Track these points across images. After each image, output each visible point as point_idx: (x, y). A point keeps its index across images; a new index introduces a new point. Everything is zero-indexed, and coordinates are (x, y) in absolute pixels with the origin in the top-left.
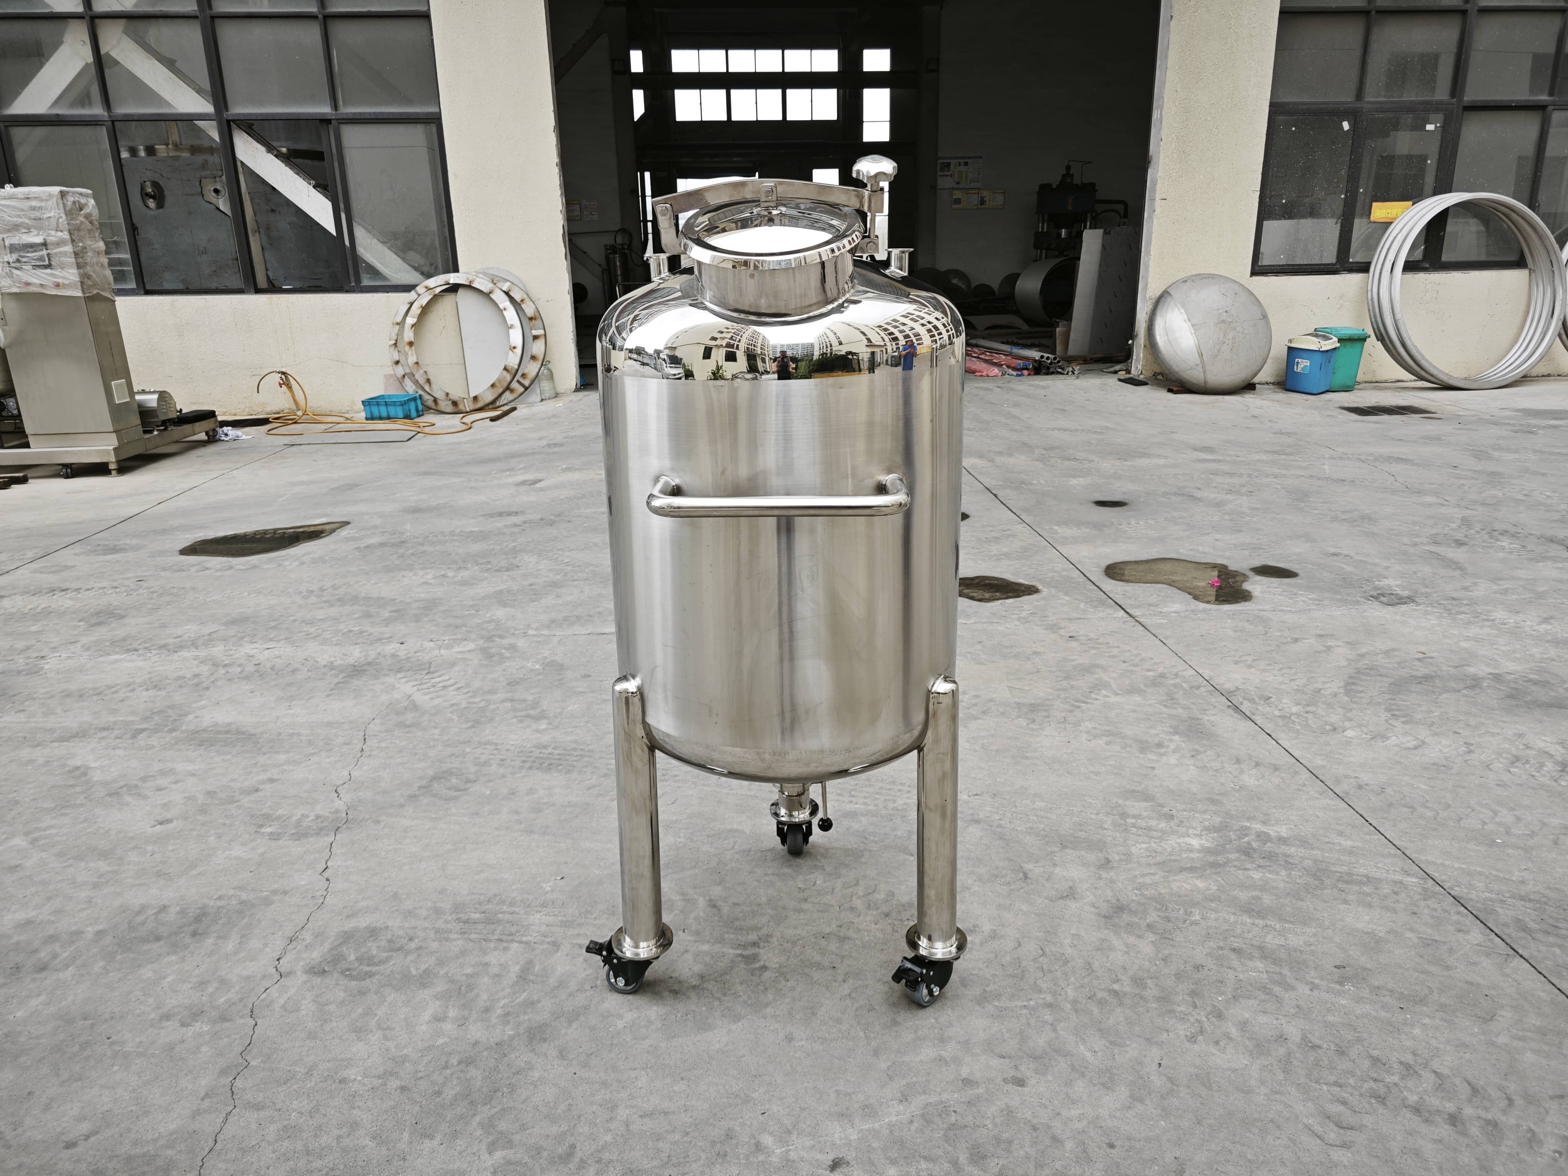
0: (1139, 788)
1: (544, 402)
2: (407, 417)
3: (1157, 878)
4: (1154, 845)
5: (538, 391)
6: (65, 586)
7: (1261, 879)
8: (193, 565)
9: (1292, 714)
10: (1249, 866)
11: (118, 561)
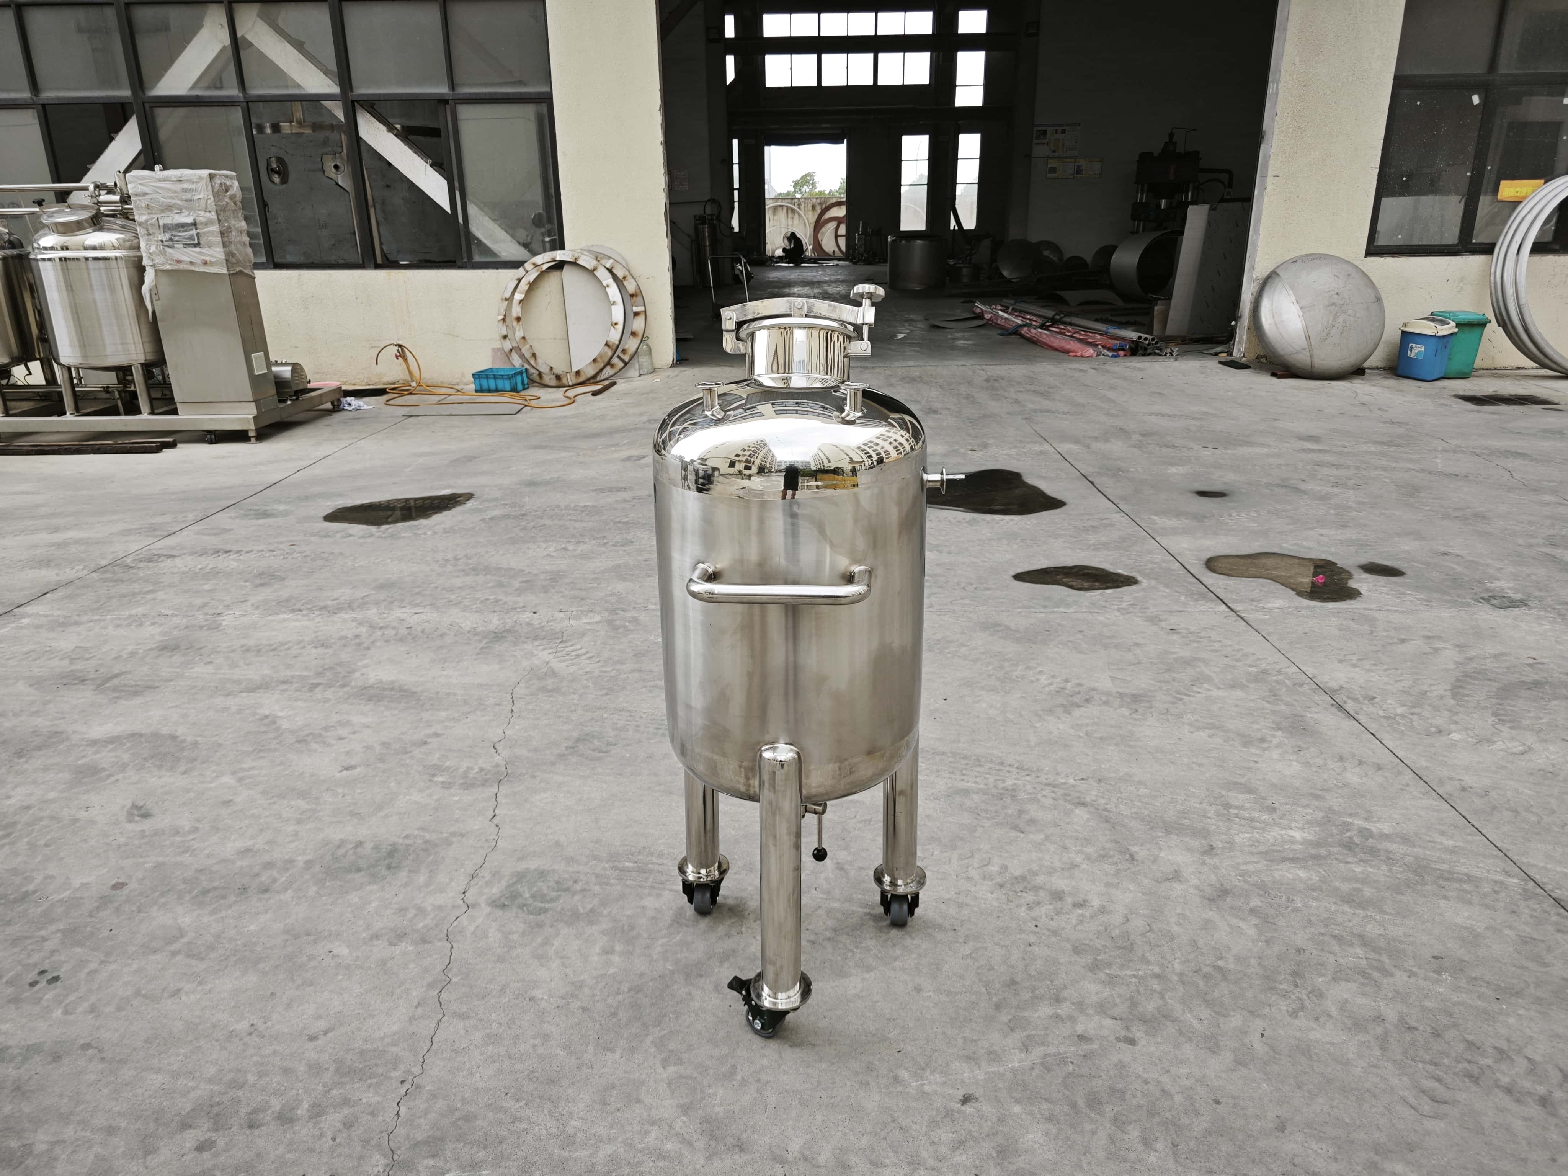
0: (1242, 781)
1: (642, 378)
2: (514, 390)
3: (1259, 866)
4: (1257, 836)
5: (637, 366)
6: (228, 547)
7: (1362, 872)
8: (338, 532)
9: (1396, 715)
10: (1350, 859)
11: (269, 526)
